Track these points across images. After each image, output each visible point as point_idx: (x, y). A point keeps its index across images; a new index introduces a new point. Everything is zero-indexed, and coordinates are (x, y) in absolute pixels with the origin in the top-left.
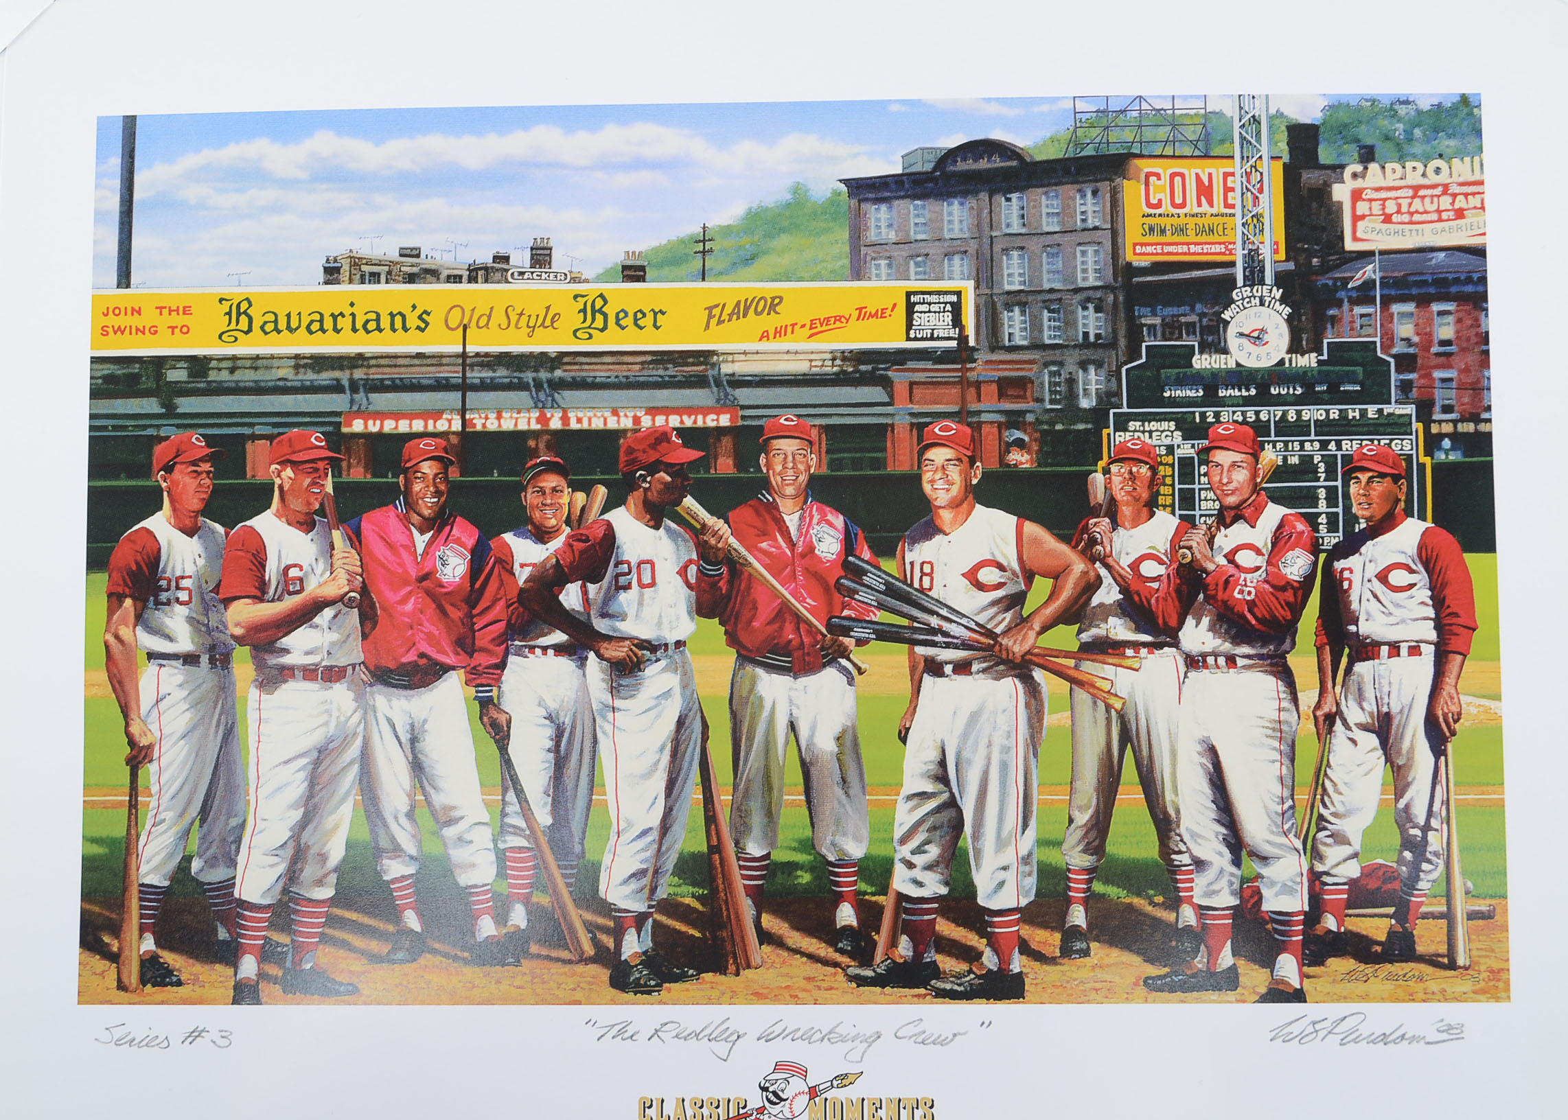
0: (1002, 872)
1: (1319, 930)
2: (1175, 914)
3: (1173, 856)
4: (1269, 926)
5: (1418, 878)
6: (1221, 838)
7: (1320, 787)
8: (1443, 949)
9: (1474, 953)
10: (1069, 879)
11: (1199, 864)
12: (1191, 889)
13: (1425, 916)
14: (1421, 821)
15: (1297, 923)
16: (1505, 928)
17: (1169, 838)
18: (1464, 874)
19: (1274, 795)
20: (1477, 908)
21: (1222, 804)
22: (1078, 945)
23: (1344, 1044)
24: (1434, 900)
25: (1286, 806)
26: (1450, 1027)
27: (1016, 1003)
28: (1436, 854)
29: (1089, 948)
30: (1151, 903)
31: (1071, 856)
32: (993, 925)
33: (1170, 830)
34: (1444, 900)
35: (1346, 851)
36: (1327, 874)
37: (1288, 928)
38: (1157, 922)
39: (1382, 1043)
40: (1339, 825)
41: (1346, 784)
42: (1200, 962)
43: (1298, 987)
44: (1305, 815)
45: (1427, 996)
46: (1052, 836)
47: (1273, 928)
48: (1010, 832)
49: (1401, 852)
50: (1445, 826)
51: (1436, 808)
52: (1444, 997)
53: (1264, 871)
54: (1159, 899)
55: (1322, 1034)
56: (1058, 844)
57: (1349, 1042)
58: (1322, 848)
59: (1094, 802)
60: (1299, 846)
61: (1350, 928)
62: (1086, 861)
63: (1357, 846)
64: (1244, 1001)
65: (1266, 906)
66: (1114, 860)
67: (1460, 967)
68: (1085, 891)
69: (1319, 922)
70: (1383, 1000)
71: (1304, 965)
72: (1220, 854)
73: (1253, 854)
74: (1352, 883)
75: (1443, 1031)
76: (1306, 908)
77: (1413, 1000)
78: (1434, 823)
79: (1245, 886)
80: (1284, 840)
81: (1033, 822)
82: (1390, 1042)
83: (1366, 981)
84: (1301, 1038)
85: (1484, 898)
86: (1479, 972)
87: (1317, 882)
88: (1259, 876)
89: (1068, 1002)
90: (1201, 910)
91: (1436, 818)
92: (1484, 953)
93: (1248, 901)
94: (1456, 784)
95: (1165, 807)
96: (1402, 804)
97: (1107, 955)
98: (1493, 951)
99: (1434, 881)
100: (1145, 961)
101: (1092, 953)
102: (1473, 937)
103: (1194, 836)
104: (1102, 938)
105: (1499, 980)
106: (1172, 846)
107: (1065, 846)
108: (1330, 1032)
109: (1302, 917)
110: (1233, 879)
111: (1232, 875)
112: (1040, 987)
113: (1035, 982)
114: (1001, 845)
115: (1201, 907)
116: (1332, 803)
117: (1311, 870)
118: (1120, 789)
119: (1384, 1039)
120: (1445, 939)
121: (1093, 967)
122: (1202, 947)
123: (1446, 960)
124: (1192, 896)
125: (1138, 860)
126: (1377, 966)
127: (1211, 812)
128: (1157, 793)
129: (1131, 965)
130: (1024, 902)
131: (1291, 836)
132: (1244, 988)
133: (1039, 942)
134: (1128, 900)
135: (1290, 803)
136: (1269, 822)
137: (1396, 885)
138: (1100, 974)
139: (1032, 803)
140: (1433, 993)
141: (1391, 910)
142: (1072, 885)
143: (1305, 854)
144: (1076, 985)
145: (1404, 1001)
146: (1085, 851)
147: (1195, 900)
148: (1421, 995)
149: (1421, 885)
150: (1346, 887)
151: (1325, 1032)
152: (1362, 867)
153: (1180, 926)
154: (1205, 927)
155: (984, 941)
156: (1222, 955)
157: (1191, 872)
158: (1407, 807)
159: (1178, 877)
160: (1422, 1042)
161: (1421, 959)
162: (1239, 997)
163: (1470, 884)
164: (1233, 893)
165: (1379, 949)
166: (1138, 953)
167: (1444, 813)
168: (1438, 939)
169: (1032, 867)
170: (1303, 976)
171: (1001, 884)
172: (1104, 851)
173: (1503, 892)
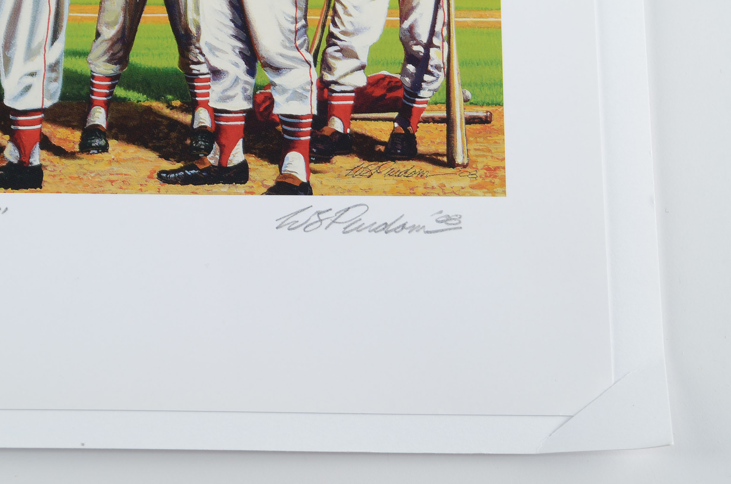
0: (30, 77)
1: (326, 131)
2: (191, 116)
3: (192, 66)
4: (279, 128)
5: (420, 88)
6: (237, 51)
7: (331, 10)
8: (443, 149)
9: (472, 153)
10: (93, 85)
11: (216, 73)
12: (207, 95)
13: (426, 120)
14: (424, 39)
15: (306, 125)
16: (501, 131)
17: (189, 51)
18: (463, 85)
19: (288, 16)
20: (475, 114)
21: (240, 23)
22: (97, 142)
23: (347, 232)
24: (435, 107)
25: (299, 25)
26: (449, 218)
27: (32, 192)
28: (437, 67)
29: (107, 145)
30: (170, 106)
31: (95, 65)
32: (17, 123)
33: (191, 44)
34: (444, 107)
35: (354, 63)
36: (336, 83)
37: (297, 129)
38: (174, 124)
39: (383, 232)
40: (347, 42)
41: (355, 7)
42: (212, 158)
43: (305, 180)
44: (316, 33)
45: (428, 190)
46: (80, 47)
47: (283, 129)
48: (40, 44)
49: (404, 66)
50: (446, 44)
51: (438, 28)
52: (443, 191)
53: (277, 80)
54: (177, 103)
55: (326, 223)
56: (84, 54)
57: (352, 230)
58: (331, 61)
59: (121, 19)
60: (310, 58)
61: (356, 129)
62: (111, 69)
63: (364, 59)
64: (252, 193)
65: (277, 110)
66: (136, 70)
67: (458, 165)
68: (106, 95)
69: (326, 124)
70: (385, 193)
71: (311, 161)
72: (236, 65)
73: (268, 65)
74: (359, 91)
75: (442, 222)
76: (315, 112)
77: (414, 194)
78: (436, 41)
79: (258, 92)
80: (296, 54)
81: (62, 36)
82: (391, 231)
83: (369, 177)
84: (306, 226)
85: (482, 106)
86: (477, 170)
87: (326, 90)
88: (272, 84)
89: (84, 192)
90: (215, 113)
91: (438, 37)
92: (482, 153)
93: (260, 105)
94: (456, 9)
95: (187, 25)
96: (406, 25)
97: (124, 151)
98: (490, 151)
99: (435, 90)
100: (160, 157)
101: (110, 149)
102: (471, 139)
103: (213, 49)
104: (120, 136)
105: (495, 177)
106: (192, 57)
107: (91, 57)
108: (334, 222)
109: (311, 120)
110: (247, 87)
111: (246, 82)
112: (57, 179)
113: (52, 174)
114: (30, 54)
115: (216, 110)
116: (342, 23)
117: (321, 80)
118: (146, 9)
119: (386, 228)
120: (445, 140)
121: (110, 162)
122: (216, 146)
123: (445, 159)
124: (208, 101)
125: (159, 69)
126: (380, 164)
127: (229, 28)
128: (180, 13)
129: (147, 161)
130: (48, 104)
131: (303, 50)
132: (254, 181)
133: (60, 139)
134: (147, 104)
135: (303, 22)
136: (283, 38)
137: (400, 93)
138: (115, 167)
139: (62, 20)
140: (433, 188)
141: (395, 115)
142: (95, 89)
143: (315, 66)
144: (92, 177)
145: (405, 194)
146: (109, 61)
147: (211, 104)
148: (421, 189)
149: (422, 93)
150: (353, 94)
151: (328, 221)
152: (368, 78)
153: (196, 126)
154: (218, 129)
155: (7, 137)
156: (233, 152)
157: (208, 80)
158: (411, 28)
159: (196, 84)
160: (422, 231)
161: (423, 158)
162: (248, 190)
163: (468, 94)
164: (247, 98)
165: (382, 148)
166: (154, 149)
167: (445, 33)
168: (438, 140)
169: (58, 73)
170: (310, 171)
171: (28, 88)
172: (127, 61)
173: (499, 100)
